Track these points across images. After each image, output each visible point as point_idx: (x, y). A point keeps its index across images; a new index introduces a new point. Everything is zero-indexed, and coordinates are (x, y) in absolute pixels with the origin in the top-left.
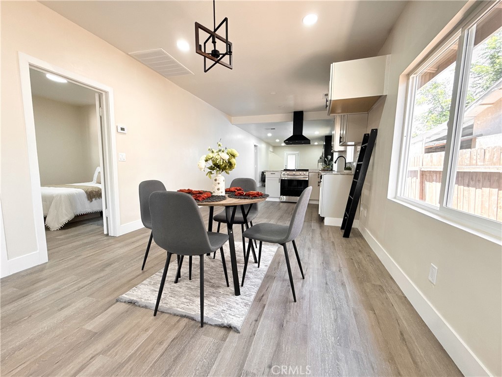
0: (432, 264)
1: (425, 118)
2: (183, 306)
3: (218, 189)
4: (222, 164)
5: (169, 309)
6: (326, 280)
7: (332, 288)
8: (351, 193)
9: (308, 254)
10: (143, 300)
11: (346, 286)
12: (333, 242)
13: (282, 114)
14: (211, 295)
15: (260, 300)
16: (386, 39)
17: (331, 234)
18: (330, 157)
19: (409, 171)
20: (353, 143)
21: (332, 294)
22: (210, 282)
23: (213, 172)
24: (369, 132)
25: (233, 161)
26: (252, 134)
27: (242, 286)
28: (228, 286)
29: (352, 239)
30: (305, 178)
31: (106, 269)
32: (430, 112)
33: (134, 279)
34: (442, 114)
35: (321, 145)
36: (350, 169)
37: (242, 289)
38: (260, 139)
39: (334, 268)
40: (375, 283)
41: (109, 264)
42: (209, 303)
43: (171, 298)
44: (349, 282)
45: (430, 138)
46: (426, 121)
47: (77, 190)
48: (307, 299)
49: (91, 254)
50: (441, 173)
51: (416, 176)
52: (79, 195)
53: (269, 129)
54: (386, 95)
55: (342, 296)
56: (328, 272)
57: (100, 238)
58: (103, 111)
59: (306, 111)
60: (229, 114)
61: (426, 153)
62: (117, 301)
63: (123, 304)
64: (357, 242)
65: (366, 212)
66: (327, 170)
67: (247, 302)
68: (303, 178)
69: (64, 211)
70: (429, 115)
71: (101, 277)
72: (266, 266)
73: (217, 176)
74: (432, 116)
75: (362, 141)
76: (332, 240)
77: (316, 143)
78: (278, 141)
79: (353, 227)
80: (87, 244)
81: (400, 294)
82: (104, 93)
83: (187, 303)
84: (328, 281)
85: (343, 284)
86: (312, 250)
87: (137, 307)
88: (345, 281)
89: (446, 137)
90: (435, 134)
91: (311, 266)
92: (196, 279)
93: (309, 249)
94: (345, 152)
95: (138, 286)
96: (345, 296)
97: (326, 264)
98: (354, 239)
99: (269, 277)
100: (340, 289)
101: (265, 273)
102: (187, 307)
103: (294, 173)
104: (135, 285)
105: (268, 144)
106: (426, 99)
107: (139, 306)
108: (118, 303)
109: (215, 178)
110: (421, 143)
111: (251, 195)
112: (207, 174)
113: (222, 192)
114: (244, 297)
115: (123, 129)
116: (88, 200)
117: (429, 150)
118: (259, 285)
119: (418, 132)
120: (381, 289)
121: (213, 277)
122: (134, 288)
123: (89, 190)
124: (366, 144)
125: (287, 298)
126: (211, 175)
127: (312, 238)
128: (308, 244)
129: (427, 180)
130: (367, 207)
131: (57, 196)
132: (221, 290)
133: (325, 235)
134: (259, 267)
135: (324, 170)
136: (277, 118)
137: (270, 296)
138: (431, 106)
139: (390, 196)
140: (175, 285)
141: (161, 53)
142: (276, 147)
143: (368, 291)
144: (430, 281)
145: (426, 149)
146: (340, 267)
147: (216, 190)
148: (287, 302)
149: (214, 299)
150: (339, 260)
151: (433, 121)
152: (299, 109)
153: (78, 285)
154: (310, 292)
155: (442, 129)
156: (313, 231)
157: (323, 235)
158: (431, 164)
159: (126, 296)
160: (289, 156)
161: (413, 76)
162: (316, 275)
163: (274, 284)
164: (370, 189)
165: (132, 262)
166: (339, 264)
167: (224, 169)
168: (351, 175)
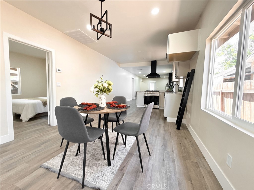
0: (228, 154)
1: (224, 63)
2: (76, 172)
3: (101, 103)
4: (103, 89)
5: (68, 174)
6: (163, 157)
7: (166, 163)
8: (181, 105)
9: (155, 140)
10: (54, 167)
11: (175, 162)
12: (170, 132)
13: (145, 62)
14: (94, 165)
15: (122, 170)
16: (199, 21)
17: (170, 127)
18: (171, 84)
19: (213, 92)
20: (182, 77)
21: (166, 167)
22: (96, 157)
23: (99, 94)
24: (190, 71)
25: (110, 87)
26: (131, 73)
27: (113, 159)
28: (105, 159)
29: (182, 130)
30: (158, 95)
31: (41, 146)
32: (226, 60)
33: (55, 152)
34: (233, 61)
35: (168, 78)
36: (181, 91)
37: (112, 162)
38: (136, 75)
39: (169, 149)
40: (193, 161)
41: (44, 143)
42: (91, 171)
43: (70, 166)
44: (177, 160)
45: (226, 74)
46: (224, 65)
47: (38, 101)
48: (150, 171)
49: (37, 136)
50: (233, 93)
51: (219, 95)
52: (39, 103)
53: (139, 70)
54: (199, 51)
55: (172, 170)
56: (165, 152)
57: (45, 127)
58: (49, 61)
59: (158, 61)
60: (118, 62)
61: (224, 82)
62: (40, 167)
63: (43, 169)
64: (184, 132)
65: (189, 115)
66: (170, 91)
67: (114, 171)
68: (157, 95)
69: (30, 112)
70: (226, 62)
71: (37, 151)
72: (130, 146)
73: (101, 96)
74: (227, 62)
75: (187, 76)
76: (170, 131)
77: (165, 77)
78: (144, 76)
79: (182, 123)
80: (38, 130)
81: (209, 169)
82: (50, 52)
83: (78, 170)
84: (164, 158)
85: (173, 161)
86: (157, 137)
87: (50, 172)
88: (175, 158)
89: (235, 74)
90: (229, 72)
91: (156, 148)
92: (88, 154)
93: (156, 136)
94: (179, 81)
95: (55, 157)
96: (174, 169)
97: (165, 146)
98: (182, 131)
99: (130, 154)
100: (171, 164)
101: (128, 151)
102: (78, 173)
103: (151, 92)
104: (53, 157)
105: (140, 77)
106: (224, 53)
107: (51, 171)
108: (40, 168)
109: (100, 97)
110: (222, 76)
111: (119, 107)
112: (95, 95)
113: (103, 105)
114: (113, 168)
115: (59, 70)
116: (43, 106)
117: (226, 81)
118: (123, 160)
119: (220, 71)
120: (197, 165)
121: (98, 153)
122: (53, 158)
123: (44, 101)
124: (189, 78)
125: (138, 169)
126: (98, 95)
127: (159, 129)
128: (156, 133)
129: (225, 97)
130: (190, 113)
131: (27, 104)
132: (100, 162)
133: (166, 128)
134: (125, 147)
135: (168, 91)
136: (143, 64)
137: (128, 167)
138: (227, 57)
139: (202, 107)
140: (76, 157)
141: (79, 32)
142: (143, 79)
143: (189, 166)
144: (228, 165)
145: (224, 80)
146: (173, 149)
147: (100, 104)
148: (137, 173)
149: (95, 168)
150: (173, 144)
151: (228, 65)
152: (154, 59)
153: (24, 155)
154: (153, 165)
155: (233, 69)
156: (160, 124)
157: (165, 128)
158: (227, 88)
159: (46, 164)
160: (151, 83)
161: (214, 39)
162: (157, 154)
163: (132, 159)
164: (192, 103)
165: (57, 142)
166: (173, 147)
167: (105, 92)
168: (181, 94)
